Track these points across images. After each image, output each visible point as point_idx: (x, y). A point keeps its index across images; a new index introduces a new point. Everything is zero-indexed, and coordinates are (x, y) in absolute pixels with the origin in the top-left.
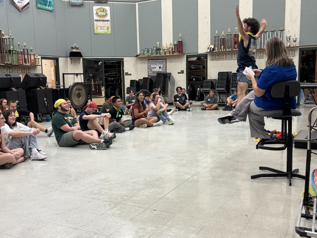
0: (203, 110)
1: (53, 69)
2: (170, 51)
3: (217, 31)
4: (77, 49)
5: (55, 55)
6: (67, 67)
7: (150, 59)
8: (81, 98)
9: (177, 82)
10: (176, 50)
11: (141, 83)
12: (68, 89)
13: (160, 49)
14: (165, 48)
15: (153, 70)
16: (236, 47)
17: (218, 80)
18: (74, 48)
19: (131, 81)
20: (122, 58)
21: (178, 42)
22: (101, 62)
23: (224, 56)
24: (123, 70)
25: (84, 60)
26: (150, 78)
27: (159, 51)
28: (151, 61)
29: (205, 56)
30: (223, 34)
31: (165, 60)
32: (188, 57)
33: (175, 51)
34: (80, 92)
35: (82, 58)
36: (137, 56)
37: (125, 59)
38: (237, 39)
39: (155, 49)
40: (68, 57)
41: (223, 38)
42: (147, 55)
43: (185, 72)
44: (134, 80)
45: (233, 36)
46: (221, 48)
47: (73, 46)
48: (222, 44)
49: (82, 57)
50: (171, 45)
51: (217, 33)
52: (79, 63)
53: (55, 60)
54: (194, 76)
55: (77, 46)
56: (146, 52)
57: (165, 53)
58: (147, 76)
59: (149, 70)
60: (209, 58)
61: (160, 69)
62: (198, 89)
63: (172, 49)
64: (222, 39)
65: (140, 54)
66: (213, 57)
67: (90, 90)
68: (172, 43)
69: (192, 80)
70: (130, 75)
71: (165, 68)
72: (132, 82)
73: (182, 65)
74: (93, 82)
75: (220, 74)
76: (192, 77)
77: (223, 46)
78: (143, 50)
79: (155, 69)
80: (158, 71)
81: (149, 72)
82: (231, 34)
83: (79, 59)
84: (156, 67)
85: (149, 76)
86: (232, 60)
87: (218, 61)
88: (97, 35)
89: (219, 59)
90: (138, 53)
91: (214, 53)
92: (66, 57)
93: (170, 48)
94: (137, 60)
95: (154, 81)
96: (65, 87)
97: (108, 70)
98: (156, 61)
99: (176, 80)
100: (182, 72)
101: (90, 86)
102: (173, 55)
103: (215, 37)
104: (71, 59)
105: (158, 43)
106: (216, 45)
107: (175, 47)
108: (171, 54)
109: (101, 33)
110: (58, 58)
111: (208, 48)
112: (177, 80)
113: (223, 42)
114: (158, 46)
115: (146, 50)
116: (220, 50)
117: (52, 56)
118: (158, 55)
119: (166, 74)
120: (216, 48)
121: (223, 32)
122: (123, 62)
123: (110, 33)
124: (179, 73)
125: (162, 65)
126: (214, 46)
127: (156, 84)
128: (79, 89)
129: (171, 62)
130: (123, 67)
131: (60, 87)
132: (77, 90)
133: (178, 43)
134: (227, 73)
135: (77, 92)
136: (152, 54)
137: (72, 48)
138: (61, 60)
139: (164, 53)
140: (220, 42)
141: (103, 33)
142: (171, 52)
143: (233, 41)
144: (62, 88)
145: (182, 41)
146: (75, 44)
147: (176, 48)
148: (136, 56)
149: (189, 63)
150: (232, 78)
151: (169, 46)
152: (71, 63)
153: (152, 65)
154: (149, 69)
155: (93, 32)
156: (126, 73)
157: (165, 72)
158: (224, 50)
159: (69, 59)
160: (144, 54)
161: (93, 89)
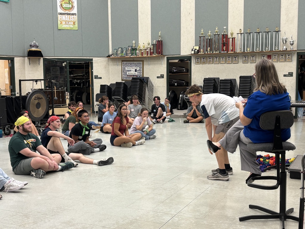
0: (186, 123)
1: (7, 70)
2: (147, 52)
3: (202, 30)
4: (37, 47)
5: (10, 54)
6: (24, 68)
7: (124, 60)
8: (40, 109)
9: (156, 88)
10: (155, 51)
11: (113, 89)
12: (25, 97)
13: (136, 49)
14: (142, 48)
15: (128, 73)
16: (225, 49)
17: (203, 87)
18: (33, 47)
19: (101, 85)
20: (90, 58)
21: (157, 41)
22: (65, 63)
23: (211, 59)
24: (92, 72)
25: (45, 60)
26: (124, 83)
27: (134, 51)
28: (125, 62)
29: (189, 58)
30: (210, 34)
31: (142, 62)
32: (168, 59)
33: (153, 52)
34: (40, 101)
35: (42, 58)
36: (109, 56)
37: (95, 59)
38: (225, 40)
39: (130, 48)
40: (25, 57)
41: (209, 38)
42: (120, 55)
43: (165, 76)
44: (105, 85)
45: (221, 36)
46: (207, 50)
47: (33, 44)
48: (208, 45)
49: (42, 56)
50: (149, 44)
51: (202, 32)
52: (39, 63)
53: (10, 61)
54: (176, 81)
55: (37, 44)
56: (119, 52)
57: (142, 54)
58: (120, 81)
59: (123, 73)
60: (193, 61)
61: (136, 72)
62: (181, 95)
63: (150, 49)
64: (208, 40)
65: (112, 54)
66: (198, 61)
67: (52, 99)
68: (150, 42)
69: (174, 85)
70: (101, 78)
71: (142, 71)
72: (103, 87)
73: (162, 68)
74: (55, 88)
75: (206, 80)
76: (174, 82)
77: (209, 48)
78: (116, 49)
79: (130, 73)
80: (133, 74)
81: (123, 76)
82: (219, 34)
83: (39, 59)
84: (131, 70)
85: (122, 80)
86: (220, 65)
87: (203, 65)
88: (61, 31)
89: (204, 63)
90: (110, 53)
91: (199, 56)
92: (24, 57)
93: (147, 48)
94: (109, 61)
95: (129, 87)
96: (21, 94)
97: (73, 71)
98: (131, 62)
99: (154, 86)
100: (162, 76)
101: (52, 93)
102: (151, 56)
103: (200, 37)
104: (29, 59)
105: (134, 42)
106: (202, 46)
107: (153, 48)
108: (149, 56)
109: (66, 28)
110: (14, 58)
111: (192, 49)
112: (156, 86)
113: (210, 43)
114: (134, 45)
115: (120, 49)
116: (206, 53)
117: (6, 55)
118: (134, 57)
119: (143, 79)
120: (202, 50)
121: (209, 32)
122: (92, 63)
123: (77, 29)
124: (158, 77)
125: (138, 68)
126: (199, 48)
127: (131, 90)
128: (39, 98)
129: (149, 65)
130: (92, 69)
131: (15, 94)
132: (36, 99)
133: (157, 43)
134: (214, 79)
135: (37, 101)
136: (127, 54)
137: (31, 46)
138: (16, 60)
139: (140, 53)
140: (205, 43)
141: (69, 29)
142: (149, 53)
143: (221, 42)
144: (18, 95)
145: (162, 41)
146: (34, 42)
147: (155, 48)
148: (107, 57)
149: (170, 66)
150: (220, 86)
151: (146, 46)
152: (29, 64)
153: (126, 68)
154: (123, 71)
155: (57, 28)
156: (95, 76)
157: (142, 76)
158: (210, 52)
159: (26, 58)
160: (117, 54)
161: (56, 98)
